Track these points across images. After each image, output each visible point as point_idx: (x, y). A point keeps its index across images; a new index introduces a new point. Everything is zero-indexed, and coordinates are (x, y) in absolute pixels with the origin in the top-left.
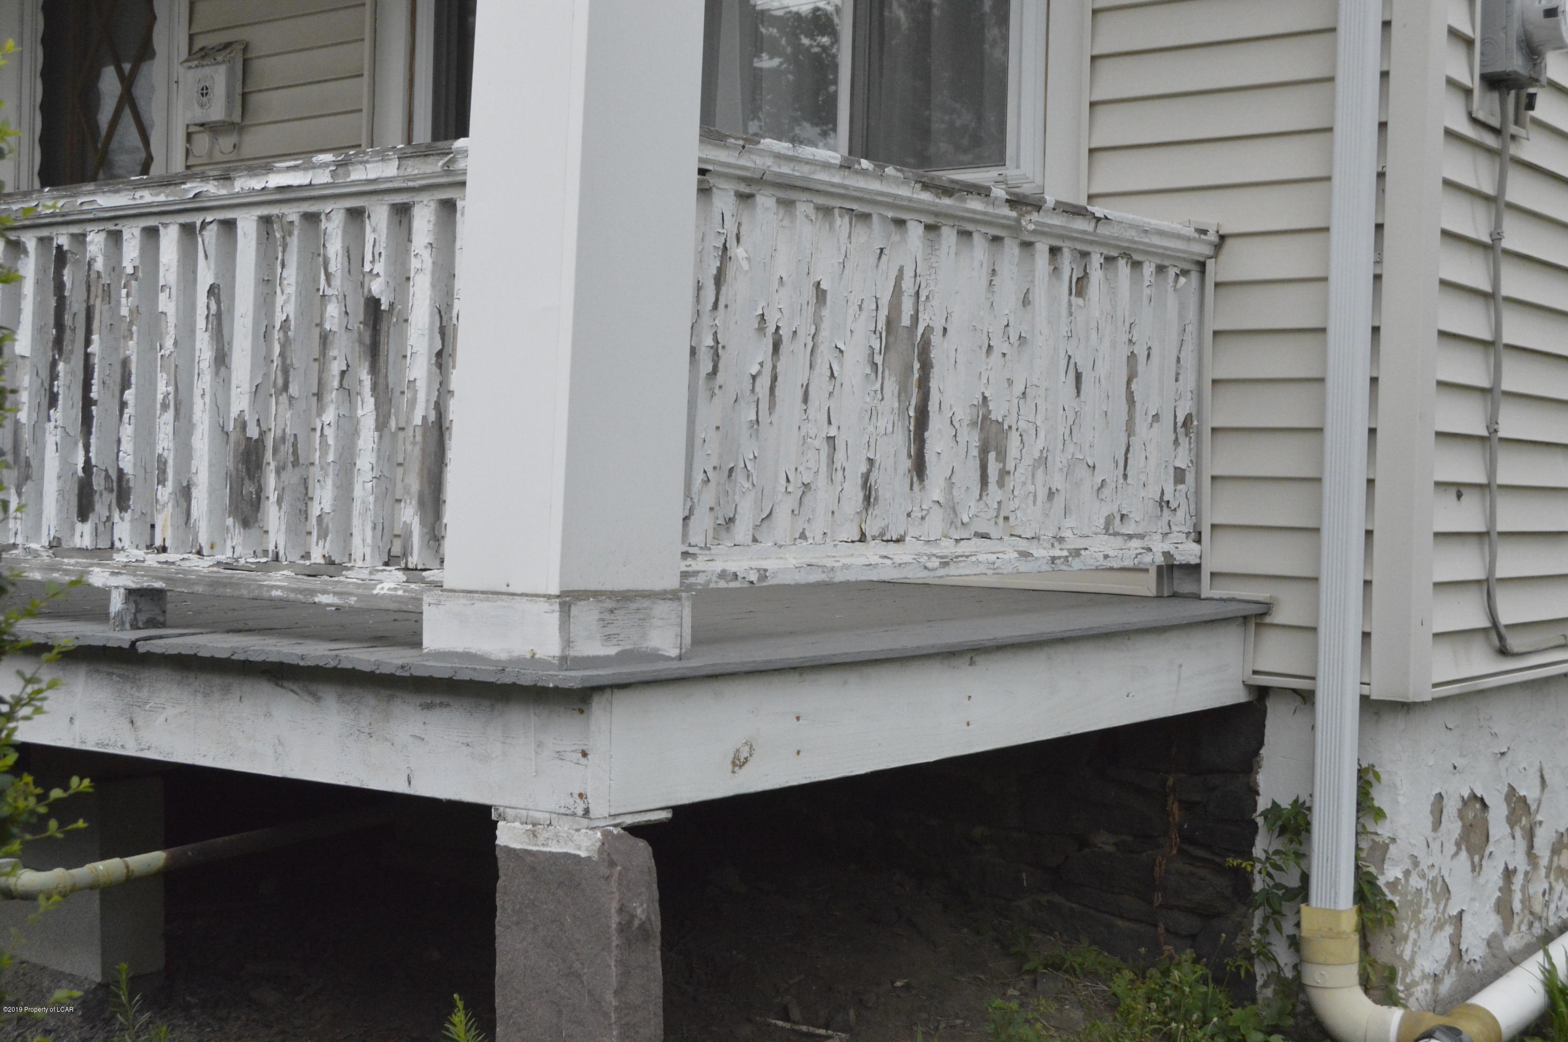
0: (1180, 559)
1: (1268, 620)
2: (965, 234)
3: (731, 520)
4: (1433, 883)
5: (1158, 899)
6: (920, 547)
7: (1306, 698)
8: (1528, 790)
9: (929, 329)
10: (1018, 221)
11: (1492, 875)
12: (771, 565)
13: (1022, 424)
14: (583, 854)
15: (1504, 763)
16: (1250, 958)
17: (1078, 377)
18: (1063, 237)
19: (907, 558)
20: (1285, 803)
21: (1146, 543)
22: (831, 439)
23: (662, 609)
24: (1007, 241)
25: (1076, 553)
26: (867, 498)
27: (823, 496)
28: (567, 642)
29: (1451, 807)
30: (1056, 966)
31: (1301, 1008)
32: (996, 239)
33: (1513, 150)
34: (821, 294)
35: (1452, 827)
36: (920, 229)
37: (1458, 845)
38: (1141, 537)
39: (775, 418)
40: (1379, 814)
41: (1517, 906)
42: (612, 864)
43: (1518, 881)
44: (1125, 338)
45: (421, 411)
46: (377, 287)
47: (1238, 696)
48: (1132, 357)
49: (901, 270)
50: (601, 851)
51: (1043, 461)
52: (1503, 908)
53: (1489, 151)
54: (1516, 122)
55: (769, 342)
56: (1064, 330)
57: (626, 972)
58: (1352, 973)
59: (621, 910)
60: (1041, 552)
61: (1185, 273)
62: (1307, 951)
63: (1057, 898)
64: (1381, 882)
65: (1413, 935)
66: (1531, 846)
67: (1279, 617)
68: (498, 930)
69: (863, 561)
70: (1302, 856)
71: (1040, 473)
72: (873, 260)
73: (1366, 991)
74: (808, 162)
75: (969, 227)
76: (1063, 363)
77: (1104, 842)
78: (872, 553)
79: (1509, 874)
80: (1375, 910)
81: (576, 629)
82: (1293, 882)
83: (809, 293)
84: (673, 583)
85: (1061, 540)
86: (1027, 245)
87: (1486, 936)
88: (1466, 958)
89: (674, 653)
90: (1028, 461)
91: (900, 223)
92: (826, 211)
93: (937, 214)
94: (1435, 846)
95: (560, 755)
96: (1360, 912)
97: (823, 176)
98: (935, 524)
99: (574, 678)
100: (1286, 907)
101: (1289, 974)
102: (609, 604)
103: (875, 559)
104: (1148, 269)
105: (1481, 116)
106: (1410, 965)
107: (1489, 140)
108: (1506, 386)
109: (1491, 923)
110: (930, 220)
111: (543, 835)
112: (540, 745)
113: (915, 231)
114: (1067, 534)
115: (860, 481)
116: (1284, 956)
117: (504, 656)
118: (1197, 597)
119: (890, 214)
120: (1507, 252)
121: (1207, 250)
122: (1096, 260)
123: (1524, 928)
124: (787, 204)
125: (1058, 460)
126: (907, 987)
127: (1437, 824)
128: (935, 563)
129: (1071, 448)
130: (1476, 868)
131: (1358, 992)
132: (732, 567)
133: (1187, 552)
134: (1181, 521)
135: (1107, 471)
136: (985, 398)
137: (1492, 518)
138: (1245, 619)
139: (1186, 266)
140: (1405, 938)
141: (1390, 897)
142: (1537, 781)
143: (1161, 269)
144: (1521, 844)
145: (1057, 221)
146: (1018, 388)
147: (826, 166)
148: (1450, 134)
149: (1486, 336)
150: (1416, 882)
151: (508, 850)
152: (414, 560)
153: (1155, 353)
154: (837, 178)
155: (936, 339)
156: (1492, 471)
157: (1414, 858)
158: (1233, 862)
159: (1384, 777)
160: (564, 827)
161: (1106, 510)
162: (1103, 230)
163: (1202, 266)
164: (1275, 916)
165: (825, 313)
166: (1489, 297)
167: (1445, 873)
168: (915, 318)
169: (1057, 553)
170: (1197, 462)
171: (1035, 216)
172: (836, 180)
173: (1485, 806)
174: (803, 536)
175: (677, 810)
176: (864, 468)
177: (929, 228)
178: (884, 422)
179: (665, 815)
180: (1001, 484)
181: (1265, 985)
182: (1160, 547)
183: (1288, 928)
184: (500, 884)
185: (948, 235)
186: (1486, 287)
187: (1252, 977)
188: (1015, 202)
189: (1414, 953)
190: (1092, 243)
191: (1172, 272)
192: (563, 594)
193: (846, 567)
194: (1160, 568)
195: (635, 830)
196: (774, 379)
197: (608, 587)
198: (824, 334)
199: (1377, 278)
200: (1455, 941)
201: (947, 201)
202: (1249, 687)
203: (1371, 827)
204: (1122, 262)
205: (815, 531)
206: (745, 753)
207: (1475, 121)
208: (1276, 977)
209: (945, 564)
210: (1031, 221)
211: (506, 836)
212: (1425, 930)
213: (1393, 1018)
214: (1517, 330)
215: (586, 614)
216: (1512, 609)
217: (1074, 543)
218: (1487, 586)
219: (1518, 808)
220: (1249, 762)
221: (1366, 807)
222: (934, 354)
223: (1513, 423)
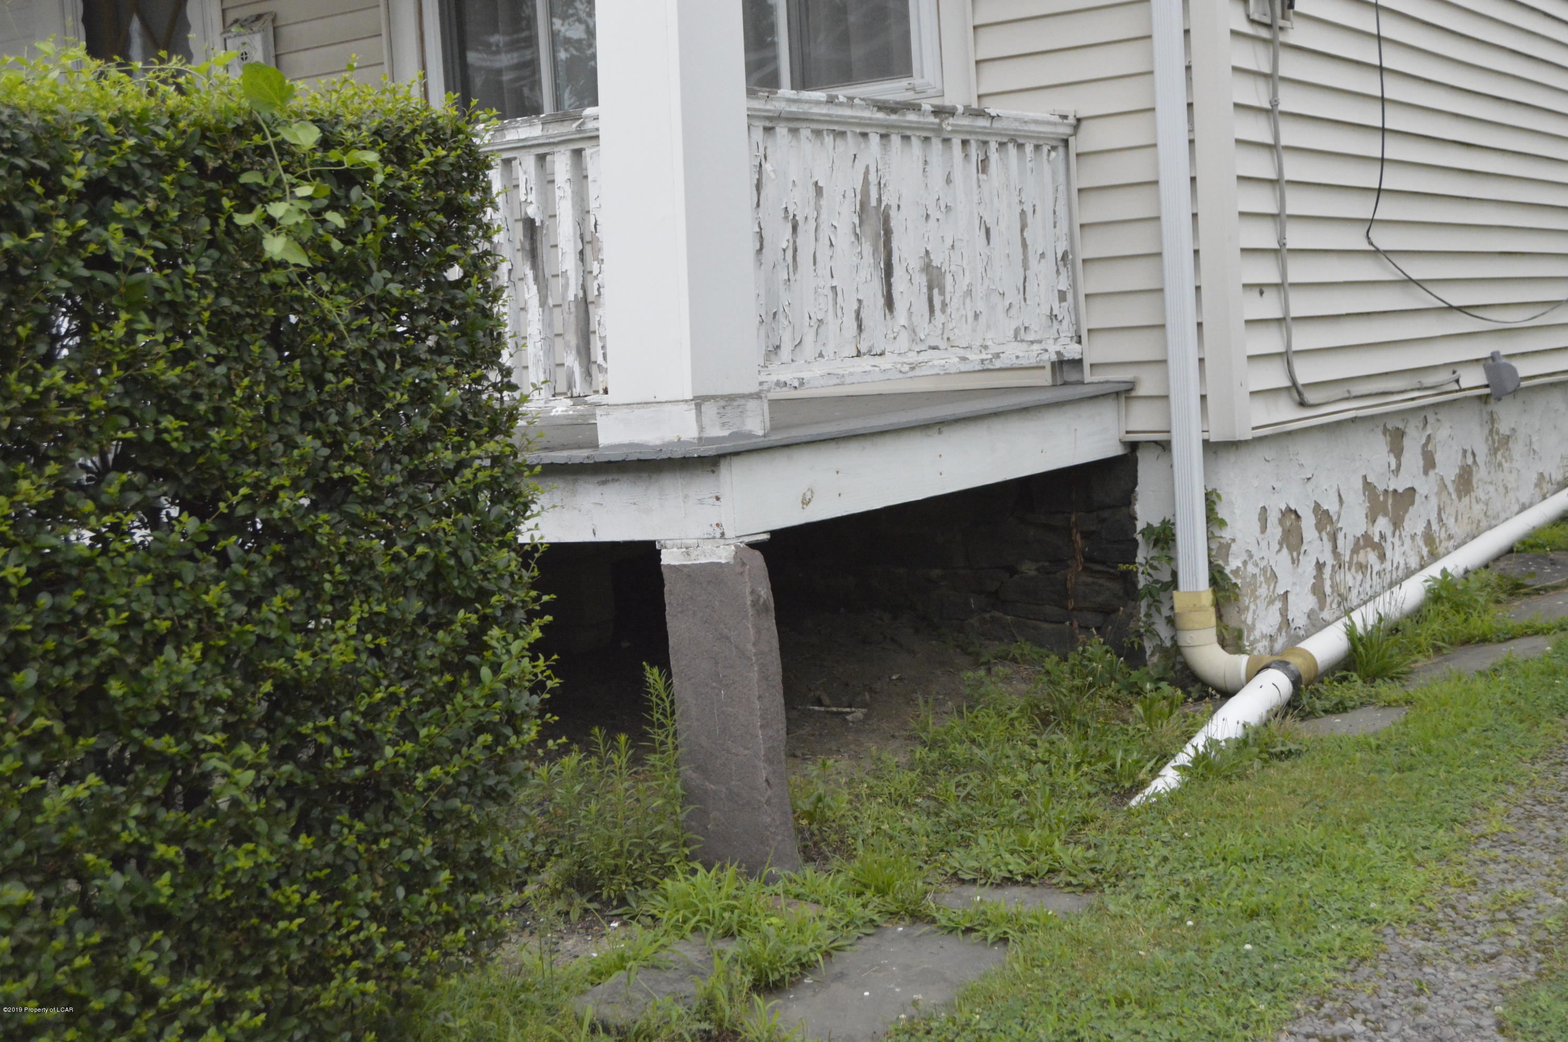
0: (1068, 355)
1: (1134, 394)
2: (906, 138)
3: (778, 347)
4: (1264, 570)
5: (1071, 604)
6: (895, 358)
7: (1164, 446)
8: (1330, 505)
9: (888, 207)
10: (940, 125)
11: (1308, 567)
12: (805, 375)
13: (953, 268)
14: (723, 561)
15: (1310, 486)
16: (1140, 636)
17: (988, 231)
18: (970, 133)
19: (888, 366)
20: (1156, 524)
21: (1044, 346)
22: (834, 288)
23: (752, 404)
24: (934, 140)
25: (997, 356)
26: (860, 327)
27: (832, 325)
28: (701, 428)
29: (1273, 517)
30: (1003, 658)
31: (1178, 667)
32: (927, 139)
33: (1282, 38)
34: (819, 190)
35: (1275, 531)
36: (878, 138)
37: (1281, 544)
38: (1040, 342)
39: (798, 276)
40: (1222, 523)
41: (1328, 590)
42: (744, 564)
43: (1327, 571)
44: (1017, 200)
45: (573, 291)
46: (531, 211)
47: (1117, 450)
48: (1023, 213)
49: (867, 168)
50: (735, 557)
51: (969, 292)
52: (1317, 590)
53: (1265, 41)
54: (1283, 17)
55: (790, 225)
56: (976, 198)
57: (758, 632)
58: (1211, 635)
59: (752, 592)
60: (974, 356)
61: (1054, 148)
62: (1180, 623)
63: (997, 614)
64: (1227, 571)
65: (1252, 607)
66: (1335, 547)
67: (1141, 391)
68: (668, 618)
69: (860, 369)
70: (1171, 559)
71: (968, 301)
72: (850, 163)
73: (1223, 647)
74: (807, 102)
75: (908, 133)
76: (977, 222)
77: (1029, 568)
78: (866, 363)
79: (1320, 566)
80: (1224, 590)
81: (706, 420)
82: (1167, 578)
83: (812, 189)
84: (754, 388)
85: (986, 347)
86: (946, 141)
87: (1307, 610)
88: (1293, 626)
89: (761, 433)
90: (959, 293)
91: (865, 135)
92: (818, 133)
93: (887, 127)
94: (1264, 544)
95: (701, 502)
96: (1214, 592)
97: (816, 110)
98: (904, 341)
99: (710, 450)
100: (1163, 596)
101: (1168, 643)
102: (722, 403)
103: (868, 368)
104: (1029, 148)
105: (1256, 17)
106: (1252, 628)
107: (1264, 33)
108: (1290, 210)
109: (1310, 602)
110: (883, 131)
111: (694, 553)
112: (686, 496)
113: (874, 139)
114: (989, 343)
115: (854, 316)
116: (1164, 632)
117: (658, 442)
118: (1082, 383)
119: (858, 130)
120: (1283, 113)
121: (1069, 131)
122: (993, 146)
123: (1334, 606)
124: (794, 131)
125: (979, 291)
126: (900, 679)
127: (1264, 529)
128: (906, 368)
129: (986, 282)
130: (1295, 562)
131: (1218, 648)
132: (783, 378)
133: (1072, 351)
134: (1067, 329)
135: (1013, 297)
136: (927, 252)
137: (1286, 307)
138: (1117, 394)
139: (1054, 143)
140: (1247, 608)
141: (1234, 580)
142: (1336, 499)
143: (1037, 147)
144: (1328, 546)
145: (966, 122)
146: (949, 243)
147: (818, 103)
148: (1234, 33)
149: (1273, 176)
150: (1251, 569)
151: (670, 567)
152: (577, 391)
153: (1038, 209)
154: (824, 110)
155: (893, 213)
156: (1284, 273)
157: (1249, 552)
158: (1123, 567)
159: (1223, 497)
160: (708, 546)
161: (1014, 324)
162: (997, 124)
163: (1066, 142)
164: (1156, 603)
165: (823, 202)
166: (1272, 148)
167: (1272, 563)
168: (880, 200)
169: (984, 356)
170: (1074, 285)
171: (951, 120)
172: (824, 111)
173: (1298, 517)
174: (821, 355)
175: (773, 533)
176: (855, 306)
177: (883, 136)
178: (864, 273)
179: (766, 537)
180: (943, 311)
181: (1152, 654)
182: (1053, 348)
183: (1165, 612)
184: (666, 589)
185: (896, 140)
186: (1270, 140)
187: (1142, 649)
188: (938, 112)
189: (1254, 620)
190: (989, 134)
191: (1045, 149)
192: (695, 398)
193: (851, 374)
194: (1053, 364)
195: (753, 546)
196: (795, 250)
197: (719, 393)
198: (824, 216)
199: (1191, 142)
200: (1284, 612)
201: (894, 117)
202: (1125, 444)
203: (1217, 534)
204: (1010, 146)
205: (828, 352)
206: (808, 496)
207: (1252, 21)
208: (1160, 648)
209: (913, 369)
210: (949, 124)
211: (668, 558)
212: (1261, 604)
213: (1242, 661)
214: (1295, 169)
215: (710, 409)
216: (1306, 373)
217: (995, 349)
218: (1287, 357)
219: (1323, 518)
220: (1128, 498)
221: (1213, 519)
222: (893, 224)
223: (1297, 237)
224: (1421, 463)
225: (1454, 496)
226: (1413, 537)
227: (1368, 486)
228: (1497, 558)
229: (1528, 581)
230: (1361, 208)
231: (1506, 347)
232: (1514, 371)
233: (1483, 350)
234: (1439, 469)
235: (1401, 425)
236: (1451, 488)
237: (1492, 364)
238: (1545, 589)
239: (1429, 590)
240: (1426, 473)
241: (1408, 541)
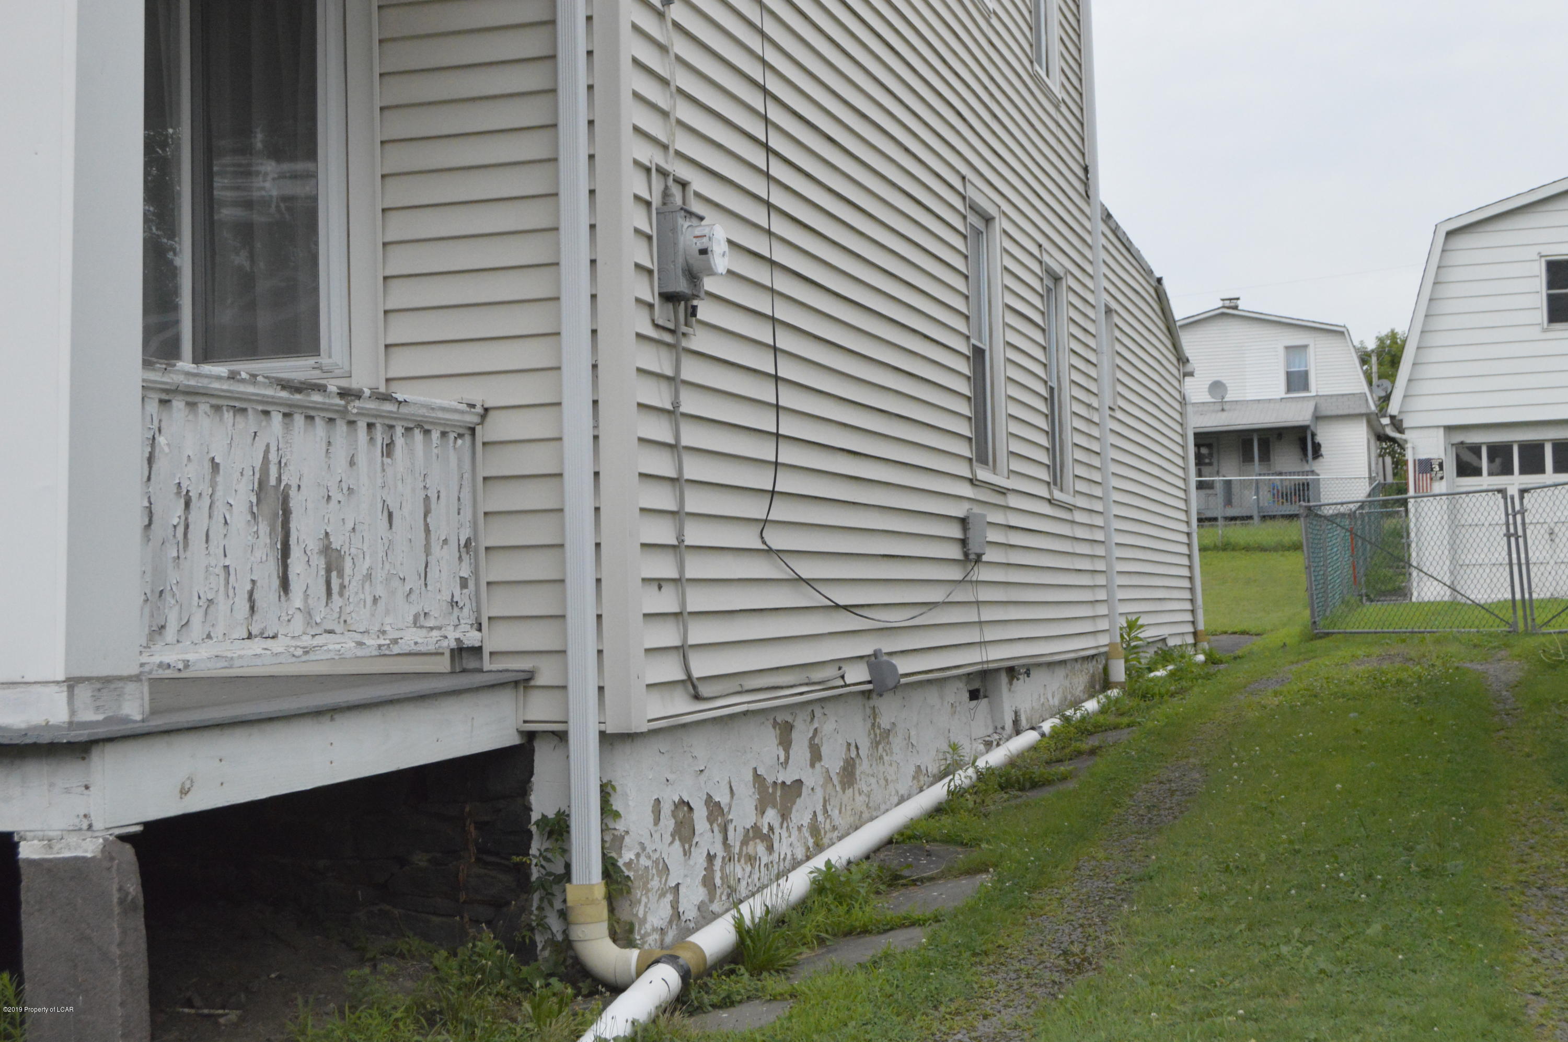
0: (468, 643)
1: (532, 683)
2: (310, 418)
3: (163, 627)
4: (656, 862)
5: (463, 897)
6: (288, 641)
7: (561, 737)
8: (722, 797)
9: (288, 486)
10: (346, 407)
11: (699, 858)
12: (191, 657)
13: (353, 551)
14: (89, 855)
15: (703, 778)
16: (532, 930)
17: (390, 515)
18: (376, 416)
19: (281, 649)
20: (551, 815)
21: (443, 632)
22: (226, 568)
23: (131, 687)
24: (338, 422)
25: (395, 641)
26: (252, 609)
27: (222, 605)
28: (73, 712)
29: (667, 809)
30: (390, 953)
31: (569, 961)
32: (331, 420)
33: (685, 343)
34: (215, 466)
35: (668, 823)
36: (280, 416)
37: (673, 835)
38: (440, 628)
39: (188, 554)
40: (617, 815)
41: (718, 881)
42: (112, 859)
43: (718, 863)
44: (422, 485)
47: (514, 740)
48: (427, 499)
49: (268, 446)
50: (103, 851)
51: (369, 577)
52: (708, 882)
53: (668, 345)
54: (686, 325)
55: (182, 501)
56: (379, 482)
57: (124, 932)
58: (602, 928)
59: (120, 889)
60: (371, 642)
61: (460, 436)
62: (572, 917)
63: (387, 907)
64: (620, 863)
65: (644, 900)
66: (726, 838)
67: (540, 681)
68: (23, 917)
69: (251, 652)
70: (565, 851)
71: (367, 585)
72: (250, 440)
73: (615, 941)
74: (207, 376)
75: (312, 413)
76: (380, 505)
77: (420, 859)
78: (257, 646)
79: (711, 858)
80: (618, 883)
81: (78, 703)
82: (560, 870)
83: (207, 465)
84: (134, 670)
85: (384, 632)
86: (351, 423)
87: (697, 902)
88: (683, 918)
89: (138, 717)
90: (359, 577)
91: (266, 413)
92: (217, 408)
93: (290, 406)
94: (657, 836)
95: (67, 791)
96: (607, 885)
97: (216, 385)
98: (298, 624)
99: (82, 735)
100: (556, 889)
101: (559, 937)
102: (98, 686)
103: (259, 651)
104: (435, 435)
105: (660, 322)
106: (644, 921)
107: (668, 338)
108: (688, 509)
109: (700, 894)
110: (287, 410)
111: (57, 847)
112: (52, 785)
113: (277, 418)
114: (387, 628)
115: (246, 596)
116: (556, 925)
117: (23, 726)
118: (481, 671)
119: (260, 408)
120: (684, 415)
121: (476, 419)
122: (399, 431)
123: (724, 898)
124: (192, 405)
125: (379, 575)
126: (279, 977)
127: (657, 820)
128: (299, 652)
129: (387, 566)
130: (687, 853)
131: (608, 942)
132: (166, 659)
133: (472, 638)
134: (467, 615)
135: (413, 582)
136: (327, 534)
137: (683, 603)
138: (516, 683)
139: (461, 431)
140: (639, 902)
141: (627, 873)
142: (728, 791)
143: (444, 434)
144: (719, 837)
145: (372, 405)
146: (350, 525)
147: (219, 378)
148: (639, 336)
149: (673, 474)
150: (644, 861)
151: (31, 862)
153: (442, 495)
154: (225, 386)
155: (293, 493)
156: (681, 568)
157: (642, 844)
158: (516, 859)
159: (618, 788)
160: (73, 839)
161: (413, 612)
162: (404, 410)
163: (472, 430)
164: (548, 896)
165: (219, 479)
166: (673, 447)
167: (665, 856)
168: (279, 480)
169: (382, 642)
170: (476, 572)
171: (357, 403)
172: (225, 387)
173: (691, 809)
174: (209, 636)
175: (148, 825)
176: (248, 587)
177: (286, 415)
178: (259, 554)
179: (139, 828)
180: (341, 594)
181: (544, 948)
182: (452, 635)
183: (558, 905)
184: (23, 884)
185: (299, 420)
186: (671, 440)
187: (533, 943)
188: (344, 394)
189: (645, 913)
190: (395, 419)
191: (452, 436)
192: (68, 680)
193: (240, 657)
194: (452, 650)
195: (123, 838)
196: (187, 527)
197: (95, 674)
198: (219, 494)
199: (596, 438)
200: (675, 905)
201: (298, 397)
202: (521, 733)
203: (611, 825)
204: (417, 431)
205: (218, 632)
206: (187, 785)
207: (657, 326)
208: (551, 942)
209: (306, 653)
210: (355, 407)
211: (26, 851)
212: (653, 897)
213: (634, 954)
214: (694, 469)
215: (84, 693)
216: (701, 667)
217: (393, 635)
218: (683, 651)
219: (715, 810)
220: (523, 788)
221: (607, 810)
222: (292, 504)
223: (695, 535)
224: (808, 755)
225: (838, 788)
226: (800, 828)
227: (757, 777)
228: (877, 850)
229: (906, 873)
230: (755, 509)
231: (887, 645)
232: (894, 668)
233: (866, 648)
234: (826, 762)
235: (790, 720)
236: (836, 780)
237: (874, 661)
238: (922, 880)
239: (814, 881)
240: (812, 765)
241: (795, 832)
